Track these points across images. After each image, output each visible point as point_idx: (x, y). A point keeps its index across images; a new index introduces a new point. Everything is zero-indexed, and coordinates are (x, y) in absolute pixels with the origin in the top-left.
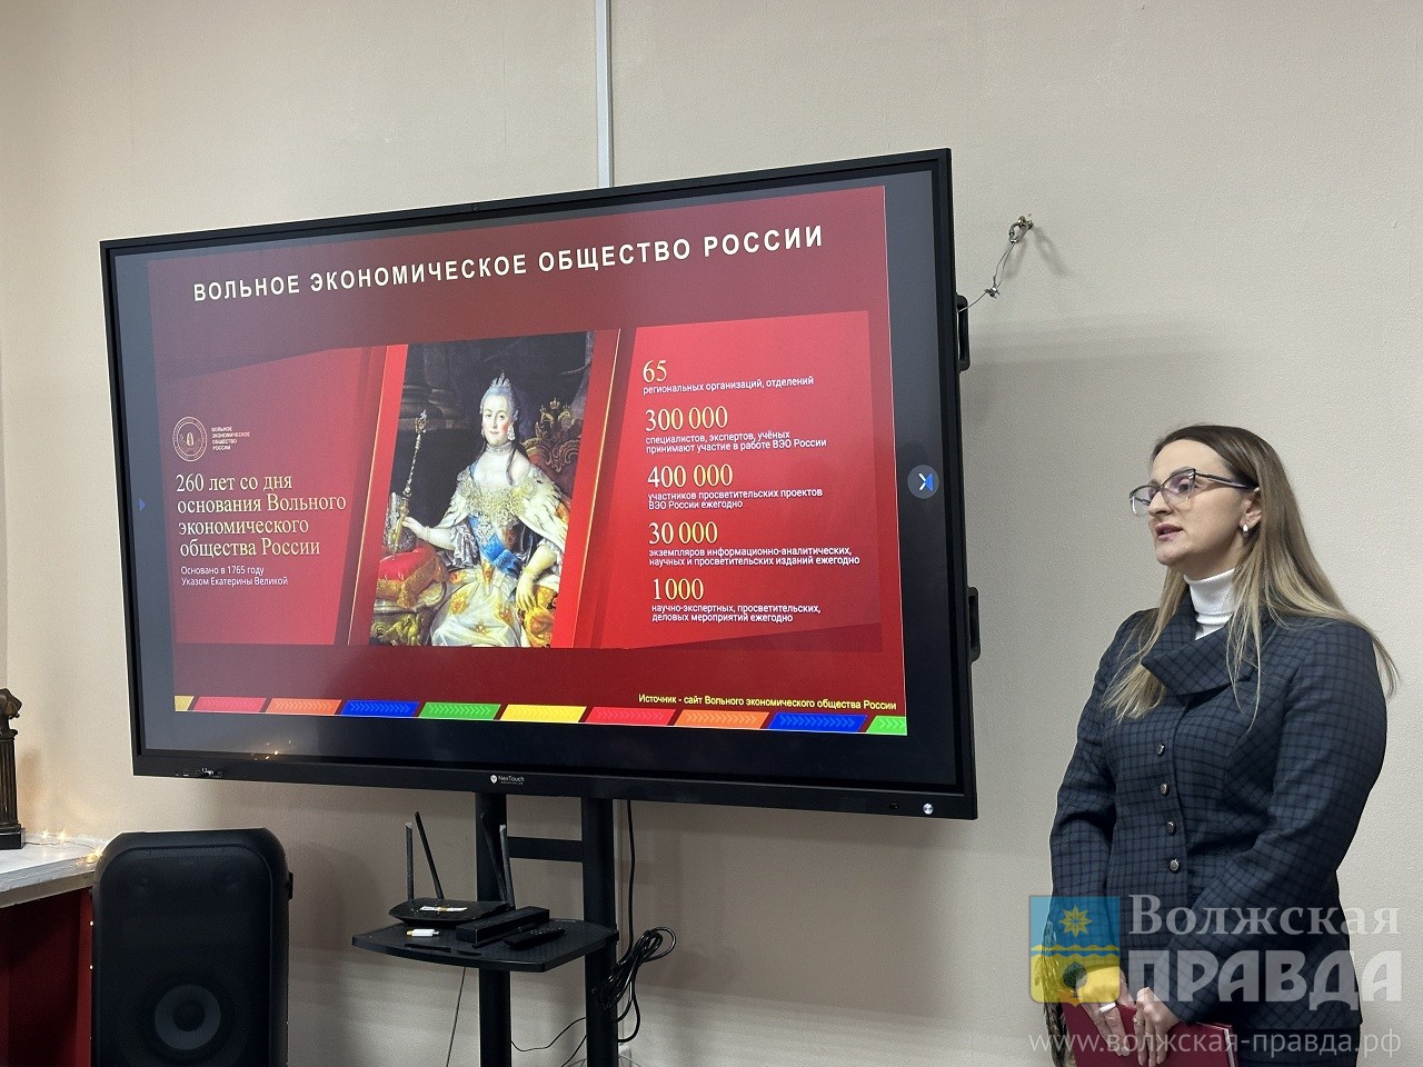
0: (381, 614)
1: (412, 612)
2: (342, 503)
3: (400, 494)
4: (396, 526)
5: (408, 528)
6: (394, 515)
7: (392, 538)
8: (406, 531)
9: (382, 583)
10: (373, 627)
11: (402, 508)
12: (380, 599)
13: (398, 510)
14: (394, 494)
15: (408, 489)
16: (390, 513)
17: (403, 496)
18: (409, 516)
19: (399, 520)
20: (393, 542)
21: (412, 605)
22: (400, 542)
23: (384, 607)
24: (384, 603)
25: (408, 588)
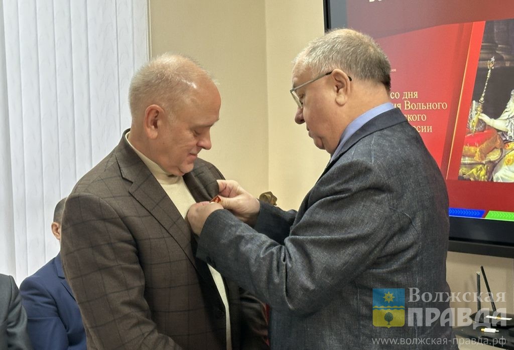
0: (465, 164)
1: (482, 164)
2: (445, 106)
3: (477, 101)
4: (475, 118)
5: (481, 120)
6: (474, 112)
7: (472, 125)
8: (480, 121)
9: (466, 148)
10: (460, 171)
11: (479, 109)
12: (465, 156)
13: (476, 110)
14: (474, 102)
15: (482, 99)
16: (471, 111)
17: (479, 102)
18: (482, 113)
19: (477, 114)
20: (473, 127)
21: (483, 160)
22: (477, 126)
23: (467, 160)
24: (467, 158)
25: (481, 151)
